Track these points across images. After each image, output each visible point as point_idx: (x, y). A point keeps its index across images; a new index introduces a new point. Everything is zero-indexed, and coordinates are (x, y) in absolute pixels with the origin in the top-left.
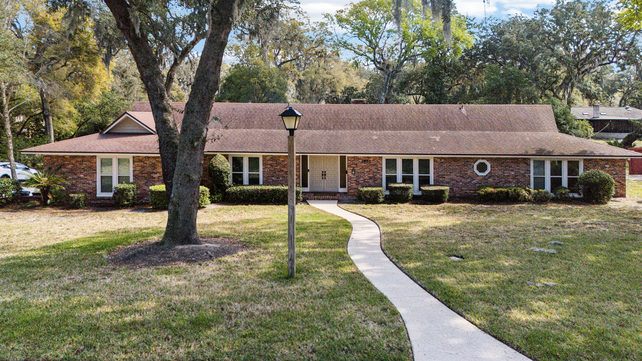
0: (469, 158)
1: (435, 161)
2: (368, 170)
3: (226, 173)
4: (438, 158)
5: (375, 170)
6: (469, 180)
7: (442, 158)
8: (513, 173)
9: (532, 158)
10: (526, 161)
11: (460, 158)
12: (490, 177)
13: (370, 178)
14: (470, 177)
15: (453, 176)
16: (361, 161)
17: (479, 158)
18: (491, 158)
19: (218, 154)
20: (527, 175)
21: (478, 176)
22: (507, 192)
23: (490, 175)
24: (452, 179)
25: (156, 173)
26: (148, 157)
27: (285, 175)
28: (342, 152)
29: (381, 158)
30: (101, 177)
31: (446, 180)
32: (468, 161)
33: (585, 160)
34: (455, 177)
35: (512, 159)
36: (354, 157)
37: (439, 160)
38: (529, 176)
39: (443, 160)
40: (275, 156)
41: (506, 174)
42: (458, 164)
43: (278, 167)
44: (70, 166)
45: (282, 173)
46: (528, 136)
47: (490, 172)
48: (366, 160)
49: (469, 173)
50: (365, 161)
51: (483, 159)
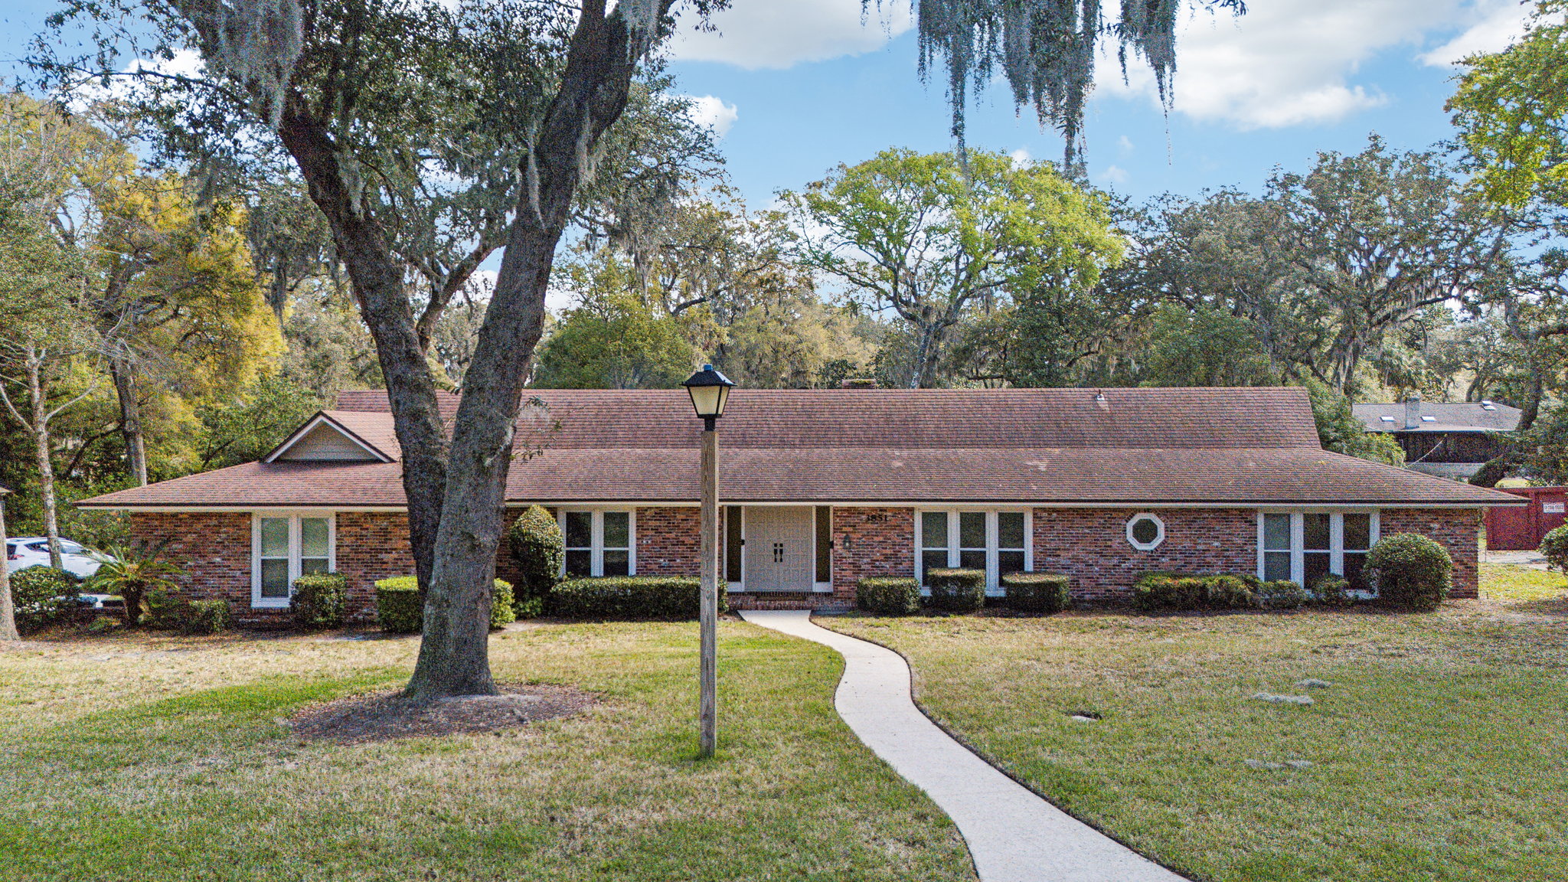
0: (1115, 510)
1: (1035, 517)
2: (881, 539)
3: (551, 547)
4: (1044, 509)
5: (899, 540)
6: (1115, 561)
7: (1054, 510)
8: (1216, 544)
9: (1261, 508)
10: (1246, 516)
11: (1094, 510)
12: (1163, 554)
13: (887, 558)
14: (1117, 553)
15: (1078, 551)
16: (864, 517)
17: (1139, 510)
18: (1166, 510)
19: (534, 505)
20: (1249, 548)
21: (1136, 551)
22: (1204, 588)
23: (1163, 549)
24: (1076, 559)
25: (387, 551)
26: (373, 515)
27: (688, 553)
28: (821, 496)
29: (911, 510)
30: (263, 561)
31: (1063, 562)
32: (1114, 516)
33: (1383, 511)
34: (1082, 555)
35: (1214, 510)
36: (849, 509)
37: (1045, 514)
38: (1255, 551)
39: (1055, 514)
40: (665, 509)
41: (1200, 547)
42: (1090, 524)
43: (673, 535)
44: (190, 538)
45: (680, 549)
46: (1253, 458)
47: (1163, 543)
48: (876, 516)
49: (1115, 544)
50: (874, 517)
51: (1147, 510)
